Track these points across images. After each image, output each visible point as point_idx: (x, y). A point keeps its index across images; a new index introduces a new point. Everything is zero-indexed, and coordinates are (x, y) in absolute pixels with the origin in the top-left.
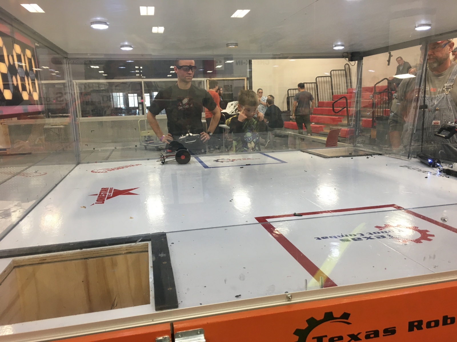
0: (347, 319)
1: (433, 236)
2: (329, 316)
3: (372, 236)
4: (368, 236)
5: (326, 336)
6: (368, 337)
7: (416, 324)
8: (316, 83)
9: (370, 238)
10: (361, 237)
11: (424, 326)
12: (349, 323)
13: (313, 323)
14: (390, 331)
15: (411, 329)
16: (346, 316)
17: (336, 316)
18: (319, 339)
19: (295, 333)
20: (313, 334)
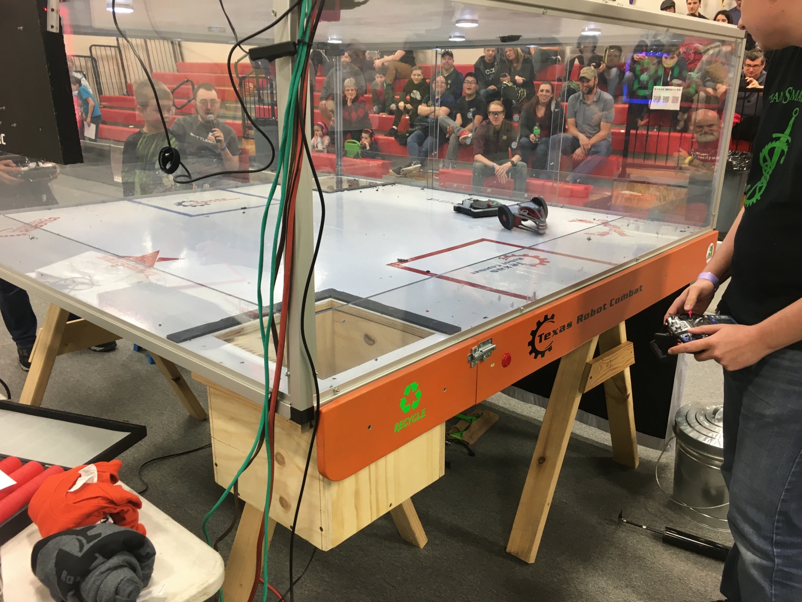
0: (553, 319)
1: (546, 259)
2: (546, 318)
3: (508, 265)
4: (506, 265)
5: (543, 334)
6: (561, 331)
7: (580, 317)
8: (118, 47)
10: (501, 267)
11: (583, 319)
12: (553, 322)
13: (539, 324)
14: (570, 325)
15: (578, 323)
16: (553, 316)
17: (549, 317)
18: (541, 336)
19: (531, 334)
20: (539, 333)
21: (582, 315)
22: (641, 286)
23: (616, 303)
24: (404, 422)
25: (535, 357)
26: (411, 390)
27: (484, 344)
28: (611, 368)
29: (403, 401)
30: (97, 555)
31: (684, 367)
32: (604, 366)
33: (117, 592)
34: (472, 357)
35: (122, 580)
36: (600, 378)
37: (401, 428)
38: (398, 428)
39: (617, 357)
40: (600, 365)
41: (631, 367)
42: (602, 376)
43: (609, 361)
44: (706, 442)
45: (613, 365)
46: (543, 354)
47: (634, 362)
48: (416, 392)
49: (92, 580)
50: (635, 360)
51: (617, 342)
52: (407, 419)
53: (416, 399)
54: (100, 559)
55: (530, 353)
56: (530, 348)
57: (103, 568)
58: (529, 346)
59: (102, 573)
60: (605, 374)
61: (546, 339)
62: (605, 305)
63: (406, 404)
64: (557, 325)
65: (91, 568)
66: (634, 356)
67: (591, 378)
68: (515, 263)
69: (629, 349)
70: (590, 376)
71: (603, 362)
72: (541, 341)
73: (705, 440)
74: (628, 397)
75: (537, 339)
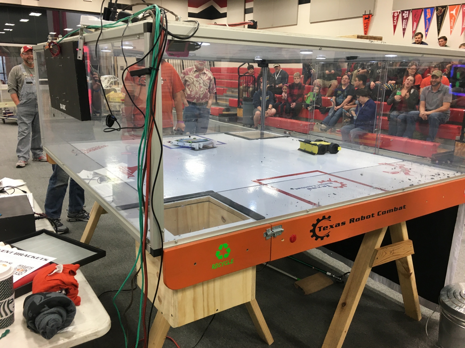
1: (346, 184)
2: (324, 218)
3: (320, 186)
4: (319, 186)
5: (322, 226)
6: (336, 226)
7: (352, 220)
9: (319, 187)
10: (315, 187)
11: (355, 221)
12: (330, 220)
13: (319, 221)
14: (343, 223)
15: (350, 222)
16: (329, 217)
17: (326, 217)
18: (320, 228)
19: (312, 226)
20: (318, 226)
21: (354, 219)
22: (404, 206)
23: (383, 214)
24: (219, 264)
25: (316, 239)
26: (223, 247)
27: (276, 228)
28: (394, 254)
29: (218, 253)
30: (45, 306)
31: (454, 261)
32: (389, 253)
33: (47, 324)
34: (267, 234)
35: (51, 319)
36: (385, 259)
37: (216, 267)
38: (215, 267)
39: (399, 248)
40: (385, 252)
41: (412, 255)
42: (386, 259)
43: (392, 250)
44: (456, 309)
45: (396, 253)
46: (322, 238)
47: (414, 253)
48: (227, 249)
49: (40, 316)
50: (414, 252)
51: (401, 239)
52: (220, 263)
53: (227, 253)
54: (47, 308)
55: (312, 237)
56: (312, 234)
57: (46, 312)
58: (311, 232)
59: (44, 314)
60: (389, 258)
61: (324, 229)
62: (373, 214)
63: (220, 255)
64: (333, 222)
65: (41, 311)
66: (413, 249)
67: (377, 258)
68: (325, 185)
69: (409, 244)
70: (376, 257)
71: (387, 250)
72: (320, 230)
73: (455, 308)
74: (411, 274)
75: (317, 230)
